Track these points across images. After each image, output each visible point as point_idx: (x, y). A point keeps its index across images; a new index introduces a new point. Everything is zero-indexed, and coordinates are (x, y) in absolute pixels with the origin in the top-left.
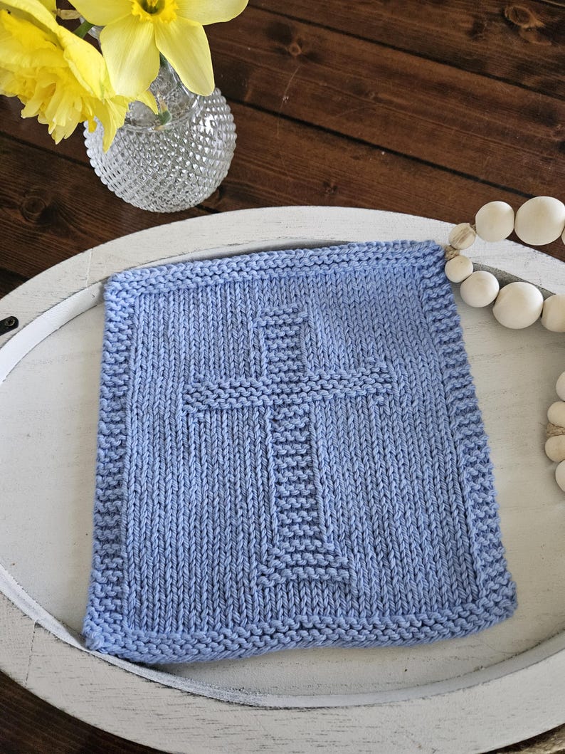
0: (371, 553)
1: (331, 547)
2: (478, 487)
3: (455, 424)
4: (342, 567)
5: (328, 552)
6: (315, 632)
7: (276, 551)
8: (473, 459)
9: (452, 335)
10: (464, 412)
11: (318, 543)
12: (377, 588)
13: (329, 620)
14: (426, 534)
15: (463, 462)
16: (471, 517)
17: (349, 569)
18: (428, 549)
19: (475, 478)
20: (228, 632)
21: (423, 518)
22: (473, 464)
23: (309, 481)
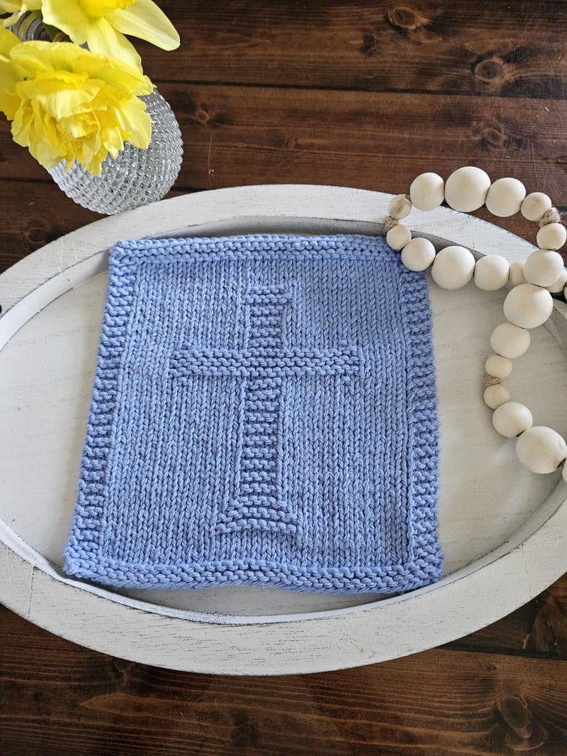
0: (319, 513)
1: (284, 504)
2: (423, 466)
3: (412, 408)
4: (291, 522)
5: (281, 509)
6: (261, 574)
7: (236, 503)
8: (423, 441)
9: (423, 327)
10: (421, 399)
11: (273, 500)
12: (319, 543)
13: (274, 564)
14: (370, 501)
15: (413, 443)
16: (412, 491)
17: (297, 525)
18: (370, 514)
19: (421, 458)
20: (186, 567)
21: (369, 487)
22: (421, 446)
23: (273, 446)
